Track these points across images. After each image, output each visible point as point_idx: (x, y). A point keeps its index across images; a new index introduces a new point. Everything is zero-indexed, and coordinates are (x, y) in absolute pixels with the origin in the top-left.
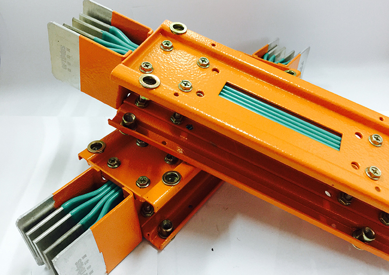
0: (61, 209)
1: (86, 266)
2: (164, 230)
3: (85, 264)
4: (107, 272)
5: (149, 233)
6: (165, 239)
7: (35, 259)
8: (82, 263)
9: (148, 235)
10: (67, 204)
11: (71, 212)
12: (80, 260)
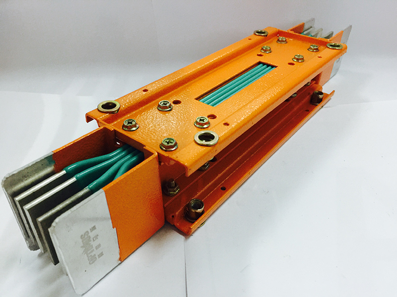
0: (64, 172)
1: (94, 244)
2: (194, 211)
3: (94, 240)
4: (120, 259)
5: (173, 214)
6: (193, 223)
7: (26, 240)
8: (90, 237)
9: (173, 216)
10: (71, 167)
11: (76, 176)
12: (88, 232)
